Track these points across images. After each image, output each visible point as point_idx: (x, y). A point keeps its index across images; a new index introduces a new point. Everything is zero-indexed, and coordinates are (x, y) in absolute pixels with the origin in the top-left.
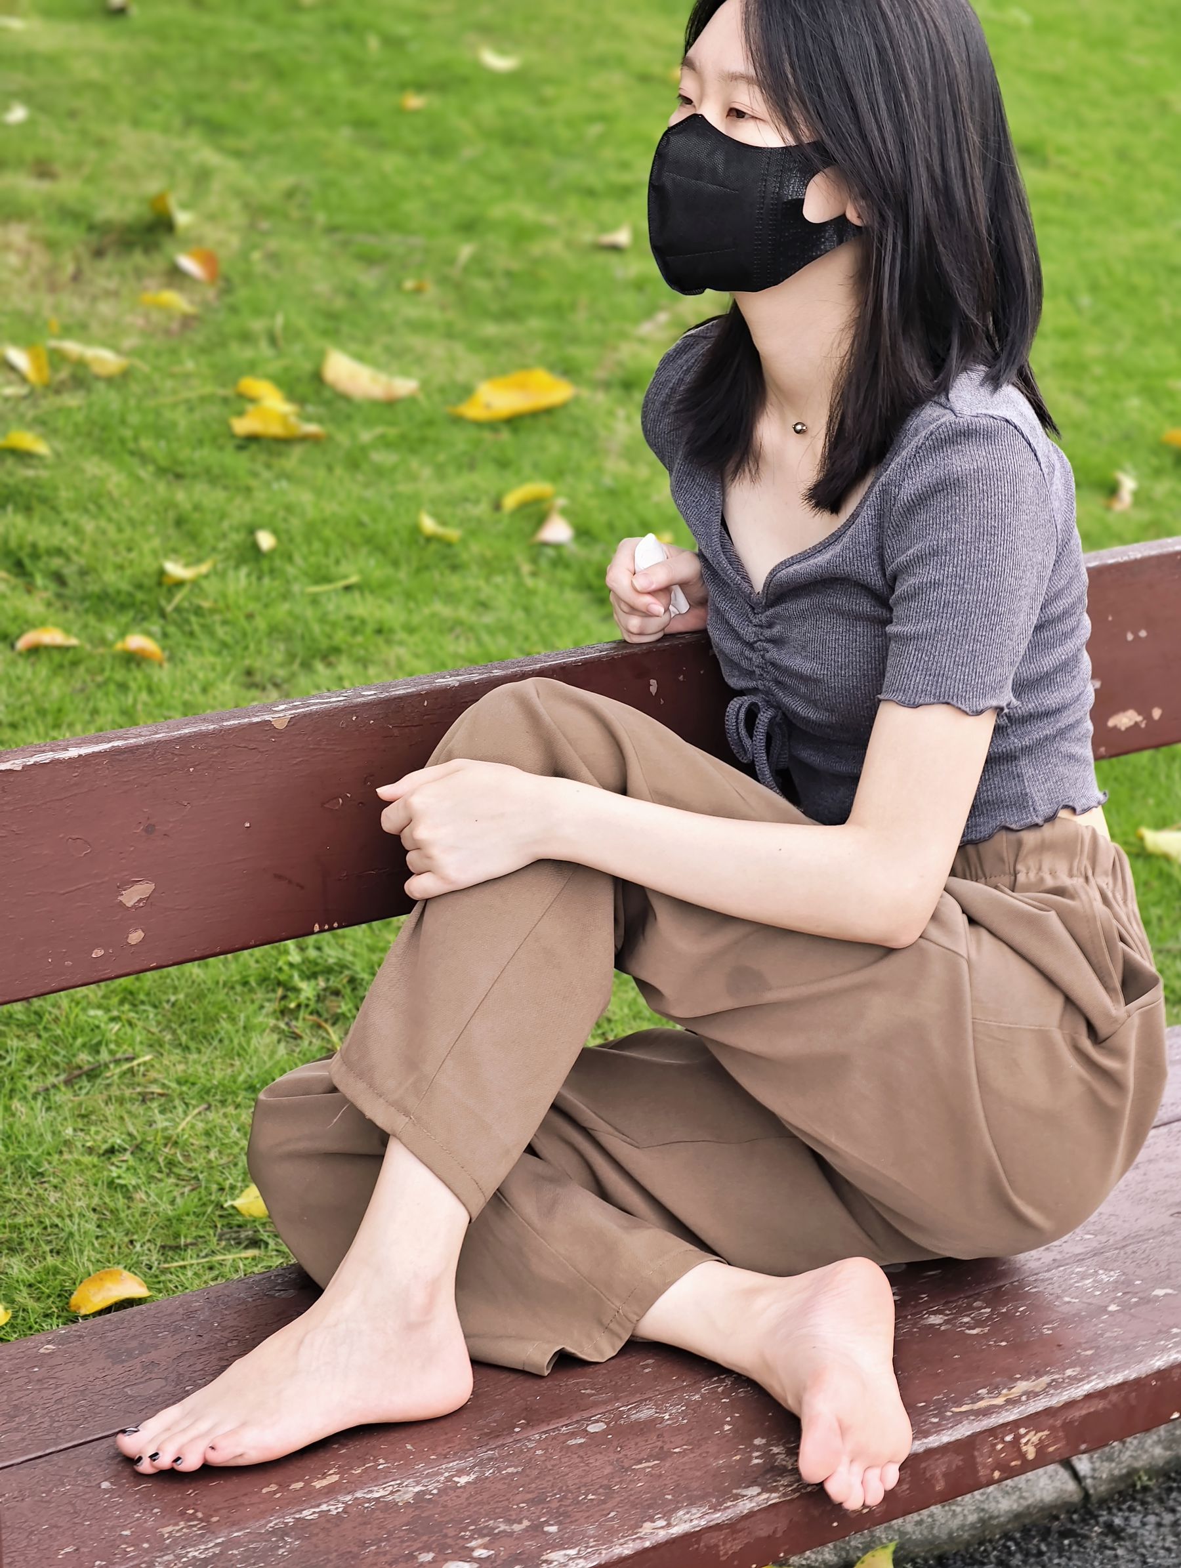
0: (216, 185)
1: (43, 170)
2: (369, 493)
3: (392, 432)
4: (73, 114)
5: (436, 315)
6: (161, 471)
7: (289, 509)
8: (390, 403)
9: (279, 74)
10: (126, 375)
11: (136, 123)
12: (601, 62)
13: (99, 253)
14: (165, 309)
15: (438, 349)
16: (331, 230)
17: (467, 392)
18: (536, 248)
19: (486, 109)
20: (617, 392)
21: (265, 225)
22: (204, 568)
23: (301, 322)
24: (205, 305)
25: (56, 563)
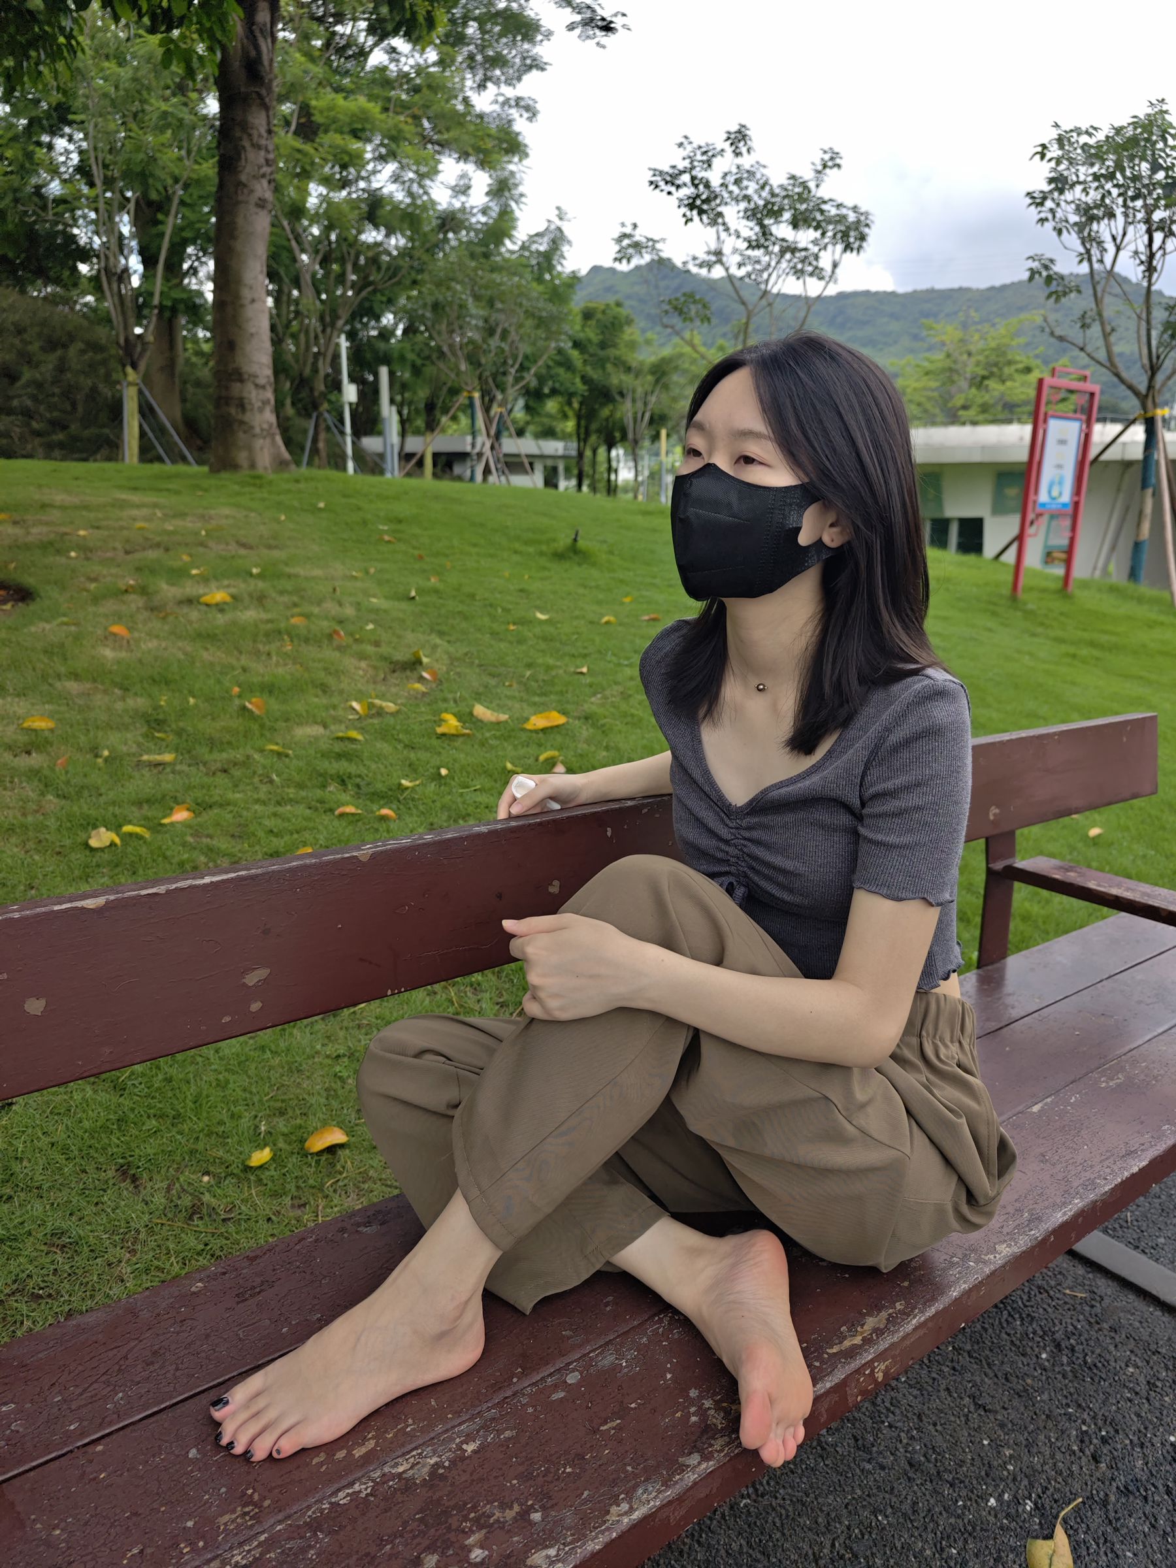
0: (439, 650)
1: (377, 644)
2: (487, 755)
3: (498, 734)
4: (390, 628)
5: (517, 694)
6: (406, 746)
7: (455, 760)
8: (499, 723)
9: (465, 617)
10: (398, 712)
11: (413, 631)
12: (577, 618)
13: (394, 671)
14: (414, 690)
15: (517, 705)
16: (480, 666)
17: (527, 719)
18: (554, 673)
19: (537, 630)
20: (582, 720)
21: (456, 664)
22: (417, 782)
23: (467, 696)
24: (431, 689)
25: (358, 780)
